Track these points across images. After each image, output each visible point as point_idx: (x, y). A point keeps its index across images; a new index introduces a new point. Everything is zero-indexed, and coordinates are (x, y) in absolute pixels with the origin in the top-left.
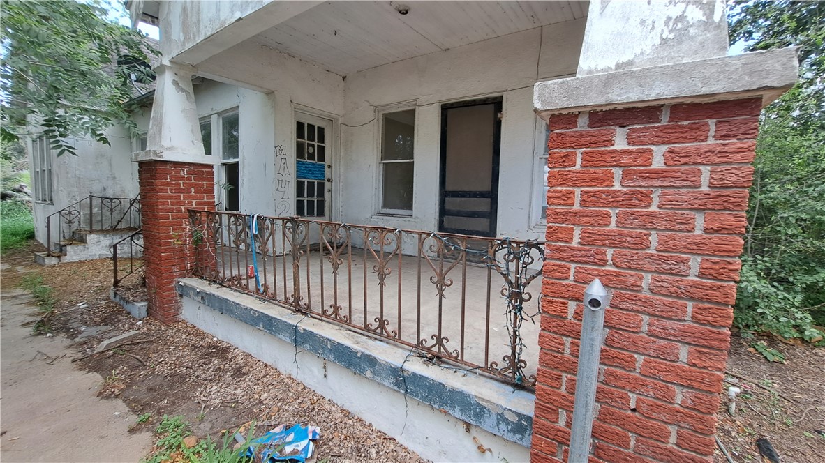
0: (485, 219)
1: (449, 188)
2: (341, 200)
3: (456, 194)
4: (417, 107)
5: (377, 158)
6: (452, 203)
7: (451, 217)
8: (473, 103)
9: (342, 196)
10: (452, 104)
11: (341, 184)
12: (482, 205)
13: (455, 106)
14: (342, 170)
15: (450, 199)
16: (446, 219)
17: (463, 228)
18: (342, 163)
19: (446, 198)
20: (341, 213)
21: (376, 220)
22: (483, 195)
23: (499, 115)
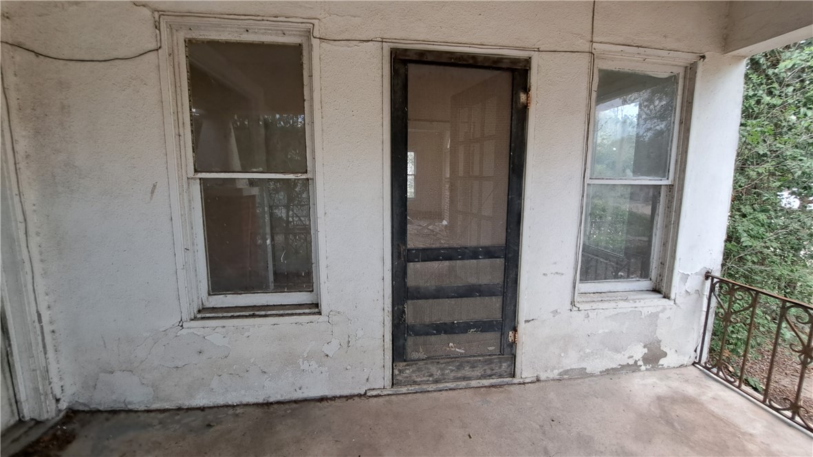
0: (494, 298)
1: (413, 242)
2: (40, 289)
3: (429, 255)
4: (315, 42)
5: (180, 166)
6: (419, 273)
7: (420, 302)
8: (471, 62)
9: (45, 274)
10: (422, 53)
11: (34, 241)
12: (487, 272)
13: (430, 58)
14: (31, 196)
15: (419, 265)
16: (409, 307)
17: (447, 320)
18: (25, 174)
19: (411, 265)
20: (47, 329)
21: (201, 332)
22: (489, 253)
23: (523, 97)
